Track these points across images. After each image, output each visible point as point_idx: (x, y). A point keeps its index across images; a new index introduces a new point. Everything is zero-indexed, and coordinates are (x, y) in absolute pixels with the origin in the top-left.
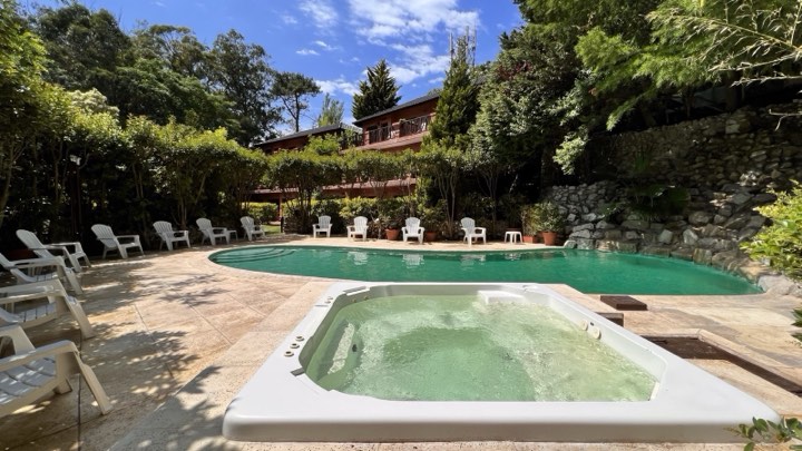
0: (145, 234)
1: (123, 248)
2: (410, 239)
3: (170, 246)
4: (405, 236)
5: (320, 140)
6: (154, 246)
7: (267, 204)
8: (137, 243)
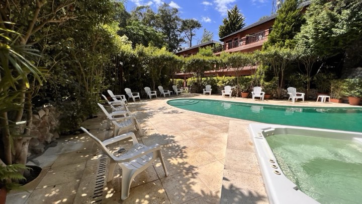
0: (142, 92)
1: (134, 97)
2: (256, 98)
3: (150, 97)
4: (254, 97)
5: (204, 49)
6: (145, 97)
7: (180, 79)
8: (138, 96)
